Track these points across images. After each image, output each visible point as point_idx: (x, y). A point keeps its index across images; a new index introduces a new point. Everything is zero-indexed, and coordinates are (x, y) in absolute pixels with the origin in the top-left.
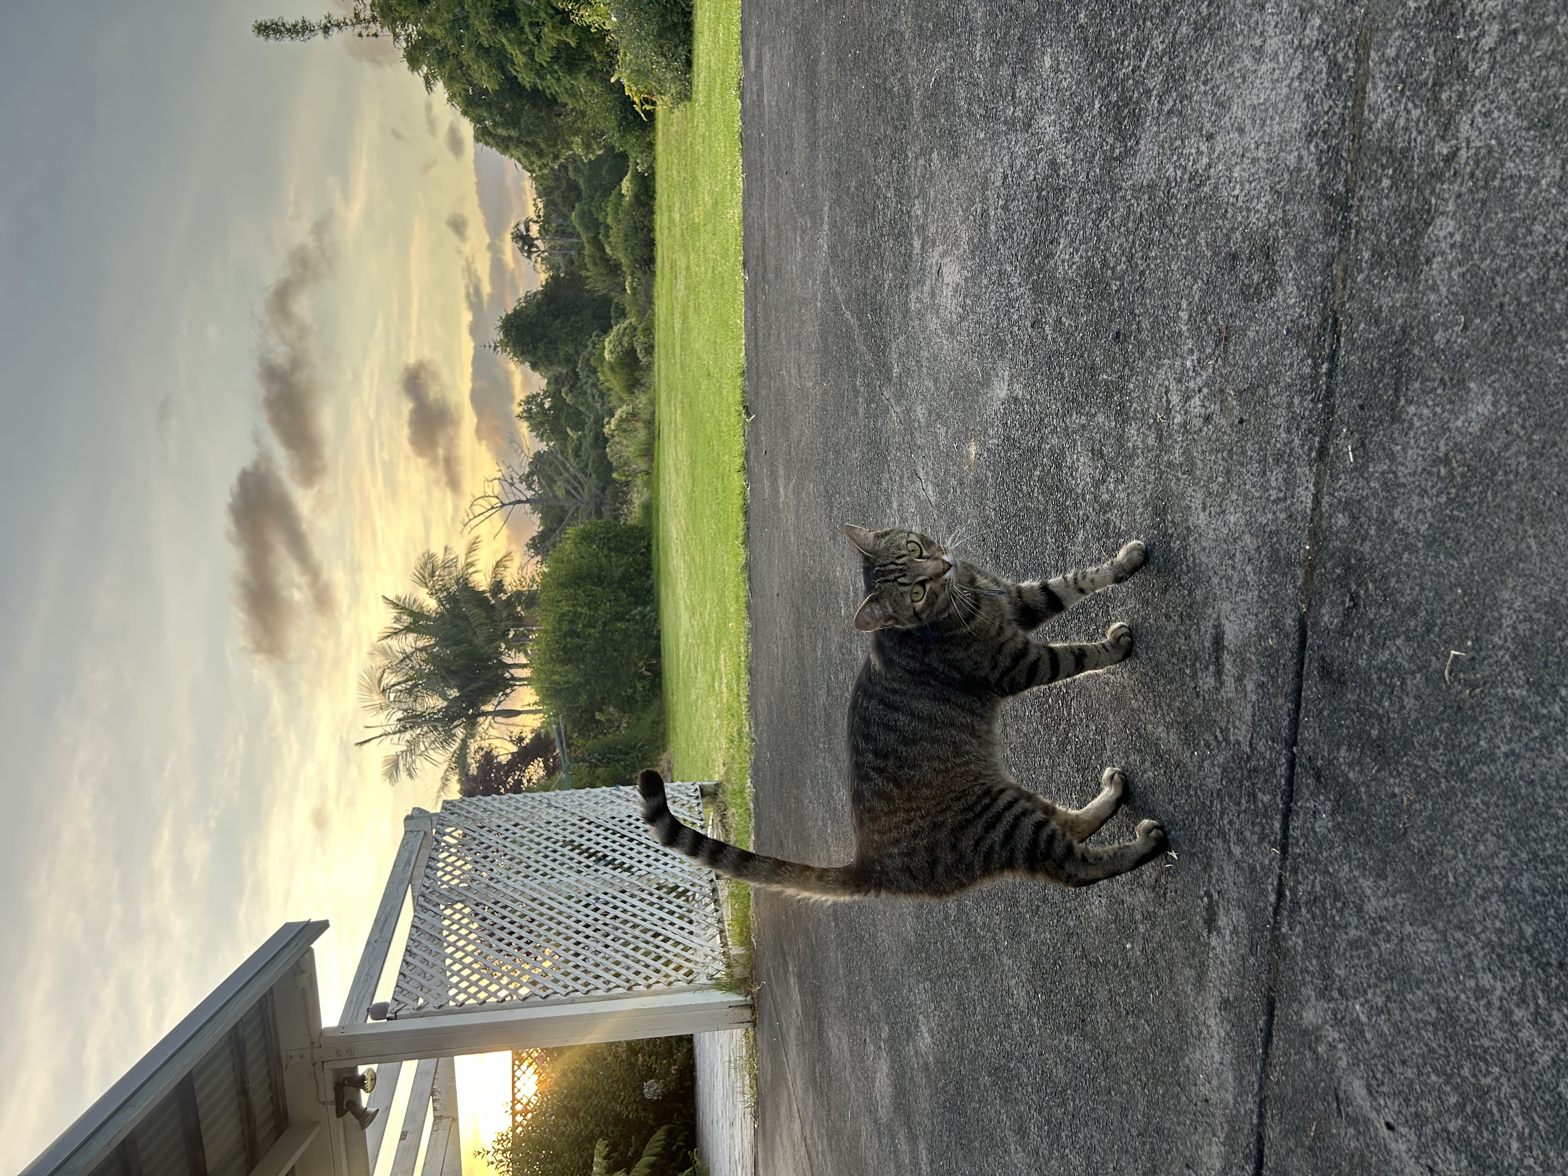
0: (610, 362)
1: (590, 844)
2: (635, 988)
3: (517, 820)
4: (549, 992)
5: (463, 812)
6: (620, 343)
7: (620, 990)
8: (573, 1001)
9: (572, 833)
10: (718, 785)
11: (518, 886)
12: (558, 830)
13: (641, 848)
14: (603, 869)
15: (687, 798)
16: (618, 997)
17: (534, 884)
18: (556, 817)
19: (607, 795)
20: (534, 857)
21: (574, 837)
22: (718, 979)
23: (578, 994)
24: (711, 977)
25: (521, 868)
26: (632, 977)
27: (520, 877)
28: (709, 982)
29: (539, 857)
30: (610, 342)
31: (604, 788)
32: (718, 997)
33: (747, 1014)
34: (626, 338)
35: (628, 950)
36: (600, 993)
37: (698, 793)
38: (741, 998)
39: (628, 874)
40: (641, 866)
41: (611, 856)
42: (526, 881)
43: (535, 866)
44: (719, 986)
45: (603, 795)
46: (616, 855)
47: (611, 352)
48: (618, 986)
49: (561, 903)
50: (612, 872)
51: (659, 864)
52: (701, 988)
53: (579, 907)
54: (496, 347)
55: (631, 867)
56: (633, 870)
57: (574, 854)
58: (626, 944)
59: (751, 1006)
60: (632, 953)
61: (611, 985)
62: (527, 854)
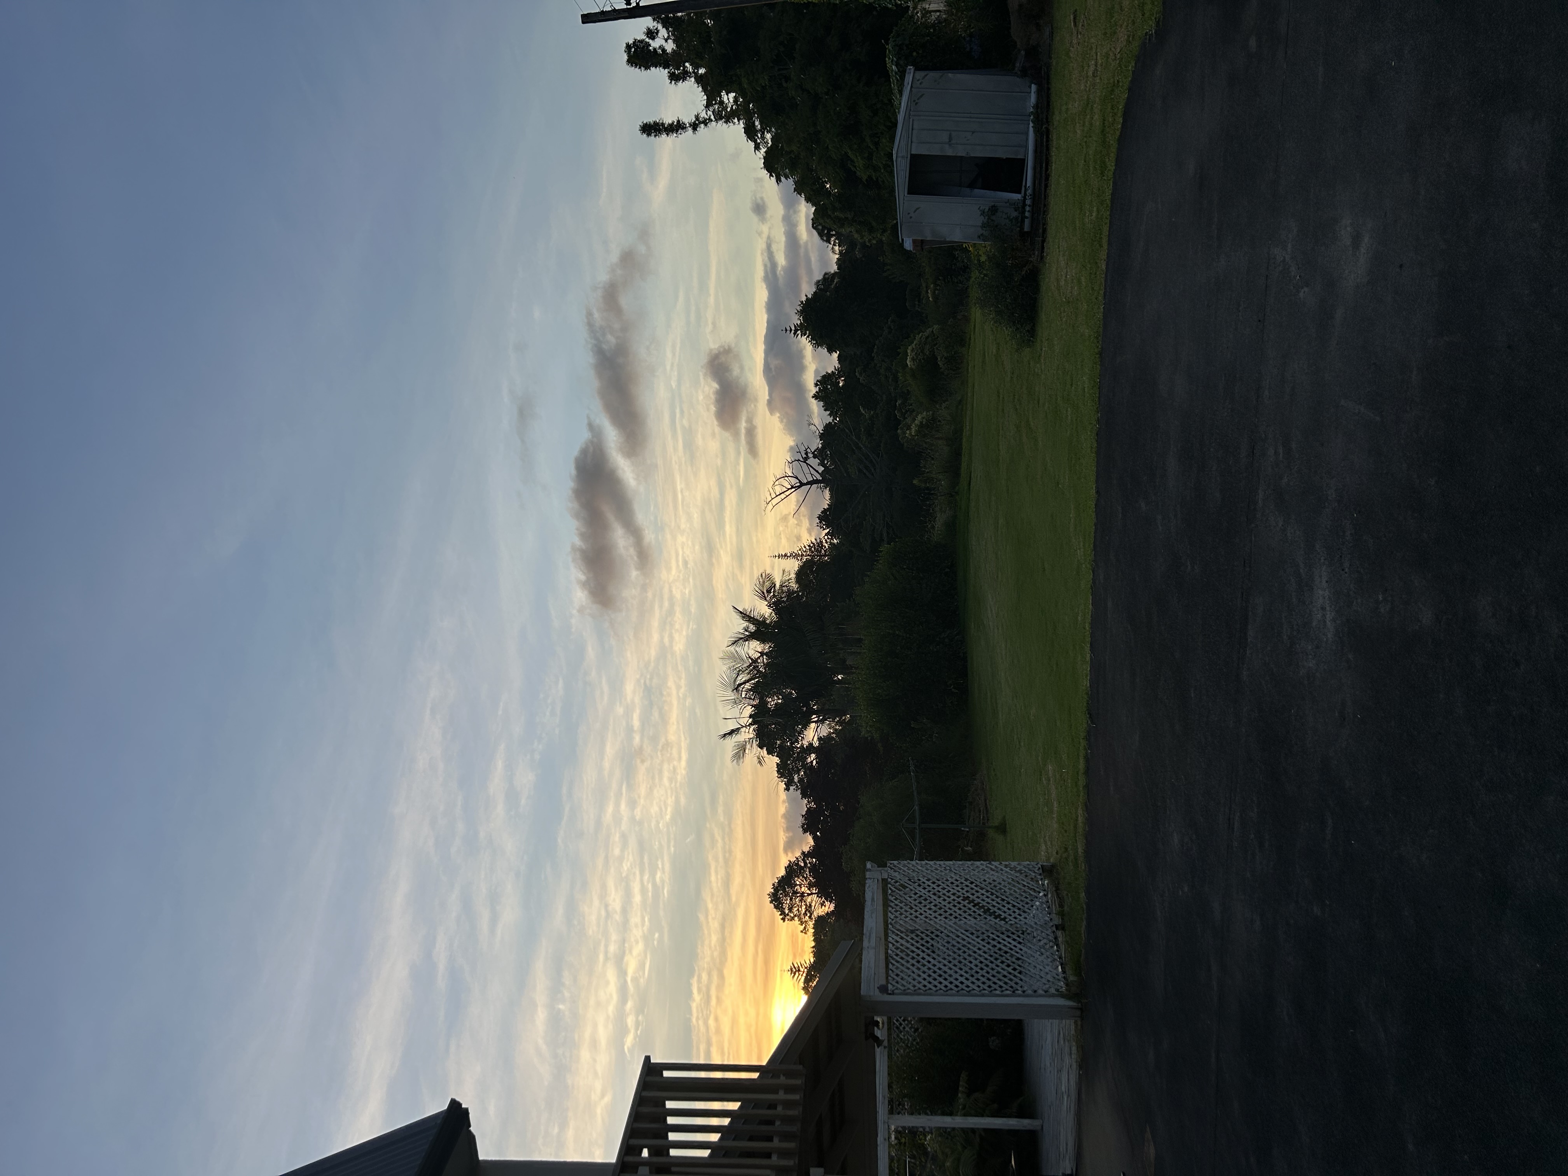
0: (911, 369)
1: (979, 900)
2: (1016, 992)
3: (934, 880)
4: (970, 989)
5: (901, 871)
6: (922, 352)
7: (1008, 992)
8: (983, 995)
9: (967, 891)
10: (1053, 866)
11: (942, 923)
12: (958, 889)
13: (1010, 906)
14: (989, 918)
15: (1034, 874)
16: (1007, 996)
17: (951, 923)
18: (957, 880)
19: (984, 867)
20: (948, 905)
21: (969, 894)
22: (1061, 992)
23: (986, 992)
24: (1057, 990)
25: (941, 912)
26: (1014, 985)
27: (942, 918)
28: (1057, 993)
29: (951, 906)
30: (913, 350)
31: (982, 862)
32: (1061, 1002)
33: (1078, 1013)
34: (928, 347)
35: (1010, 969)
36: (998, 992)
37: (1041, 871)
38: (1075, 1004)
39: (1003, 922)
40: (1011, 918)
41: (992, 909)
42: (947, 921)
43: (950, 912)
44: (1062, 995)
45: (981, 867)
46: (995, 909)
47: (913, 359)
48: (1007, 990)
49: (968, 937)
50: (994, 920)
51: (1021, 918)
52: (1053, 996)
53: (979, 940)
54: (796, 331)
55: (1005, 918)
56: (1007, 920)
57: (970, 906)
58: (1008, 966)
59: (1081, 1009)
60: (1012, 972)
61: (1004, 989)
62: (943, 903)
